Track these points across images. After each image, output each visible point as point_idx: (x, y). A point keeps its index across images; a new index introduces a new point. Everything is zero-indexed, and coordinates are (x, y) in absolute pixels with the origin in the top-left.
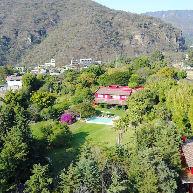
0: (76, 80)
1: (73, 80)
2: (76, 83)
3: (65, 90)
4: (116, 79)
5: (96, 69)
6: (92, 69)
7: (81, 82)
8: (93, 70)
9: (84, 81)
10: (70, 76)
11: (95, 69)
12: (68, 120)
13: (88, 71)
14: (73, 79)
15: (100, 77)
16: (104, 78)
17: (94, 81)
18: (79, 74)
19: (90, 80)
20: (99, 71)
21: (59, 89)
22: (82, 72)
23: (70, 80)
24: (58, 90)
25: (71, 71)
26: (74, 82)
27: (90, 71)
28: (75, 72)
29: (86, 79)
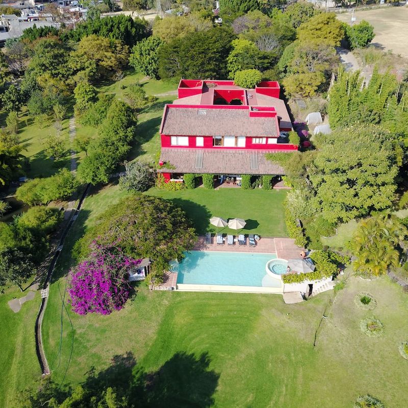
0: (67, 61)
1: (58, 65)
2: (68, 73)
3: (39, 104)
4: (192, 58)
5: (120, 23)
6: (106, 24)
7: (83, 69)
8: (112, 26)
9: (90, 64)
10: (46, 50)
11: (116, 22)
12: (103, 296)
13: (96, 32)
14: (56, 61)
15: (136, 48)
16: (151, 52)
17: (120, 62)
18: (71, 42)
19: (109, 60)
20: (129, 28)
21: (19, 100)
22: (79, 35)
23: (47, 65)
24: (17, 103)
25: (43, 33)
26: (61, 70)
27: (104, 30)
28: (57, 35)
29: (97, 56)
